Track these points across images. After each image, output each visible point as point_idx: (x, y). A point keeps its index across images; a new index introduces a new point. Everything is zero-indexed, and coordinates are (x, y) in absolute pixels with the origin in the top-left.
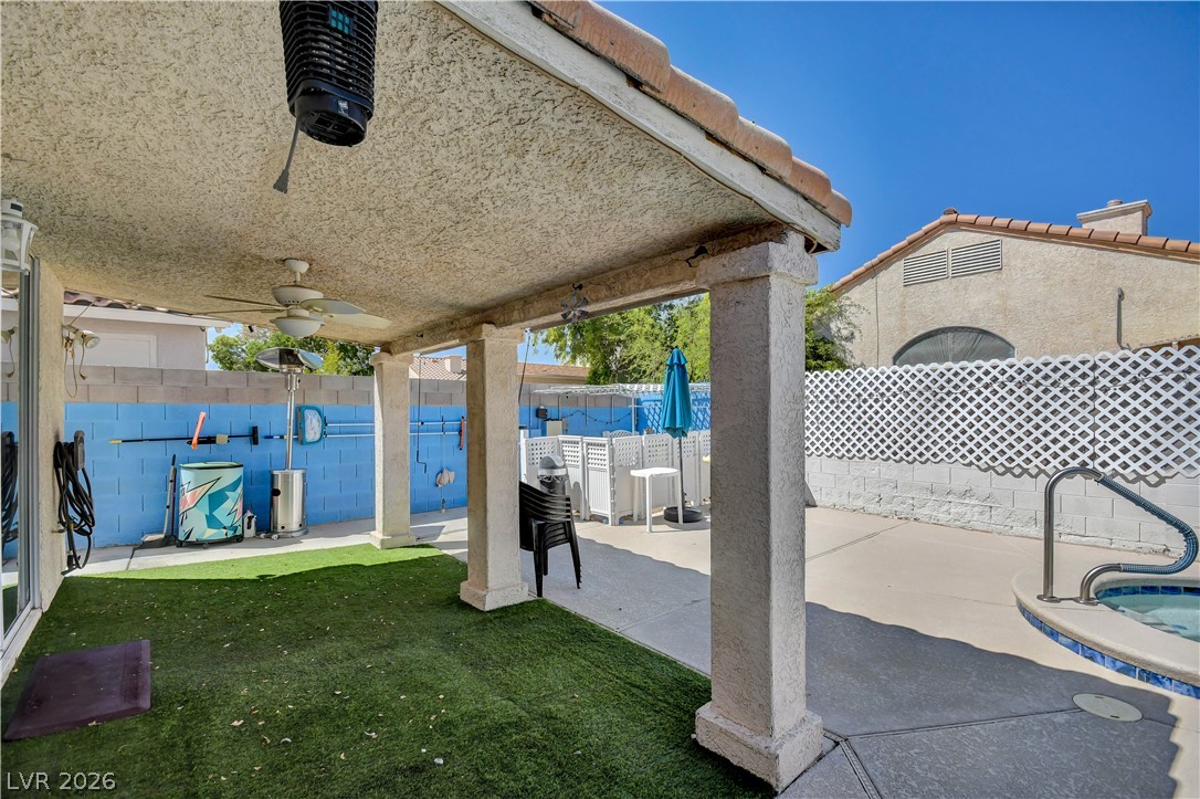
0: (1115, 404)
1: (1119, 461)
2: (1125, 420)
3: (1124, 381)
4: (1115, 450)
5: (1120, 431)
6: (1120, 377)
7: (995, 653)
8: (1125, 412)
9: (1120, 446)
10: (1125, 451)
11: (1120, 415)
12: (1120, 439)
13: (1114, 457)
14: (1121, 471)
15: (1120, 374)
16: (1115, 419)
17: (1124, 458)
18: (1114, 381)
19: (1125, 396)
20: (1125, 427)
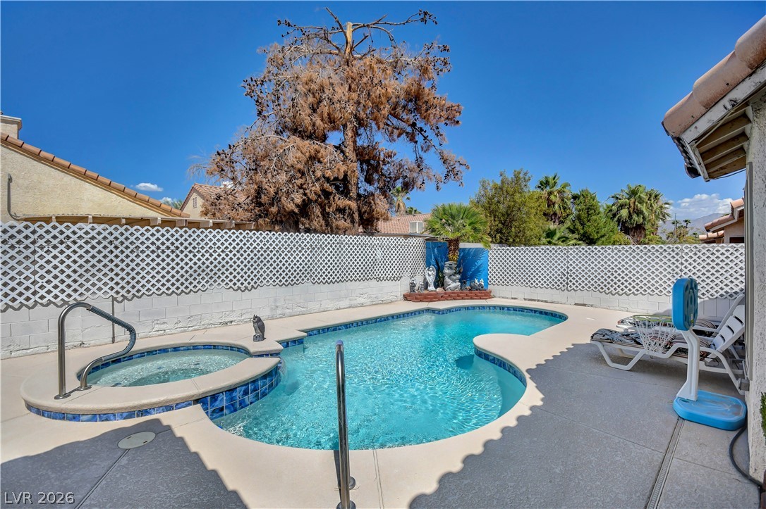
0: (48, 257)
1: (52, 294)
2: (55, 267)
3: (55, 242)
4: (49, 287)
5: (52, 274)
6: (51, 240)
7: (51, 451)
8: (55, 262)
9: (52, 284)
10: (56, 287)
11: (52, 264)
12: (52, 279)
13: (49, 292)
14: (53, 300)
15: (52, 237)
16: (49, 267)
17: (56, 292)
18: (48, 242)
19: (55, 252)
20: (56, 272)
